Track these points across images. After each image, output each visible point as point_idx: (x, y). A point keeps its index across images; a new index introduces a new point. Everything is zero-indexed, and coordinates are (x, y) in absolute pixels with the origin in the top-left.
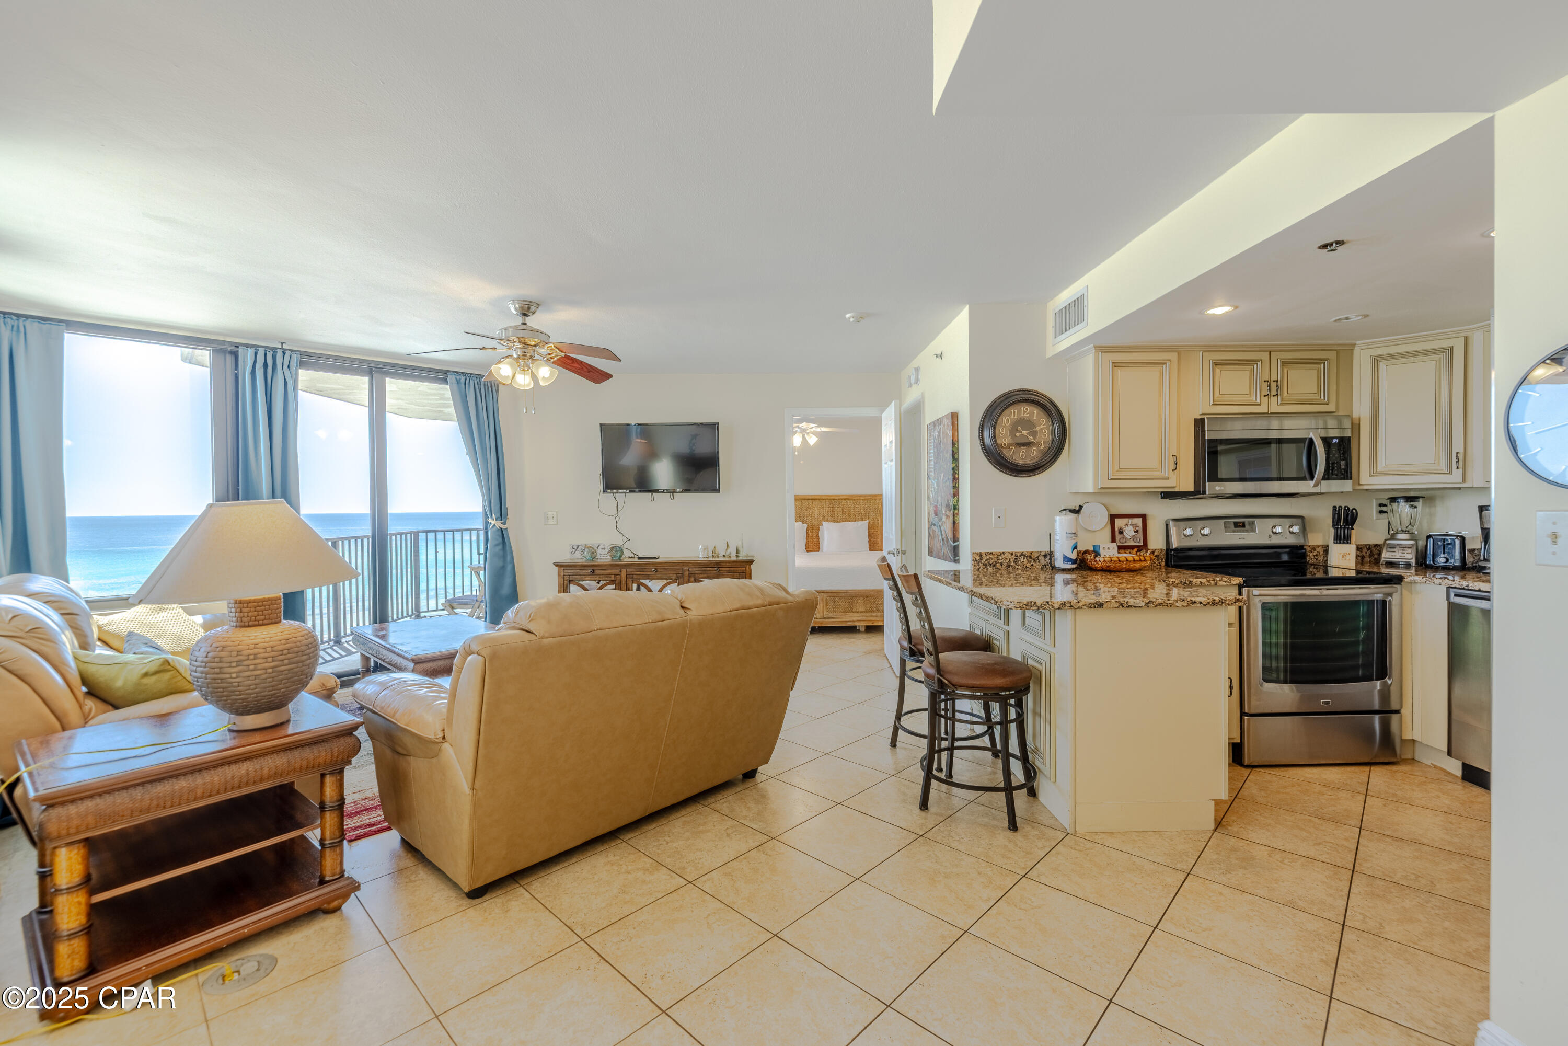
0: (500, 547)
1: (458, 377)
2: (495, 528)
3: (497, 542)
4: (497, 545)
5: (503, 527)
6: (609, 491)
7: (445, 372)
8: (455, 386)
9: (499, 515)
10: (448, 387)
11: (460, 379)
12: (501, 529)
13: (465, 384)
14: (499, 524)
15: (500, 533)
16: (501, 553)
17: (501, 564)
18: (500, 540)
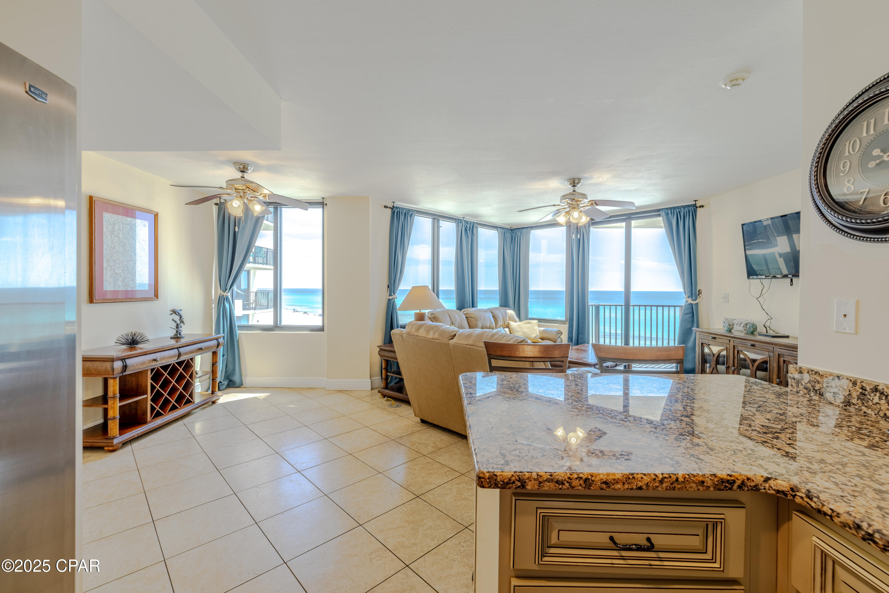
0: (690, 315)
1: (666, 212)
2: (687, 303)
3: (687, 312)
4: (687, 314)
5: (693, 302)
6: (751, 277)
7: (659, 210)
8: (665, 217)
9: (690, 294)
10: (661, 218)
11: (668, 212)
12: (692, 304)
13: (671, 214)
14: (690, 301)
15: (690, 306)
16: (690, 319)
17: (689, 326)
18: (691, 311)
